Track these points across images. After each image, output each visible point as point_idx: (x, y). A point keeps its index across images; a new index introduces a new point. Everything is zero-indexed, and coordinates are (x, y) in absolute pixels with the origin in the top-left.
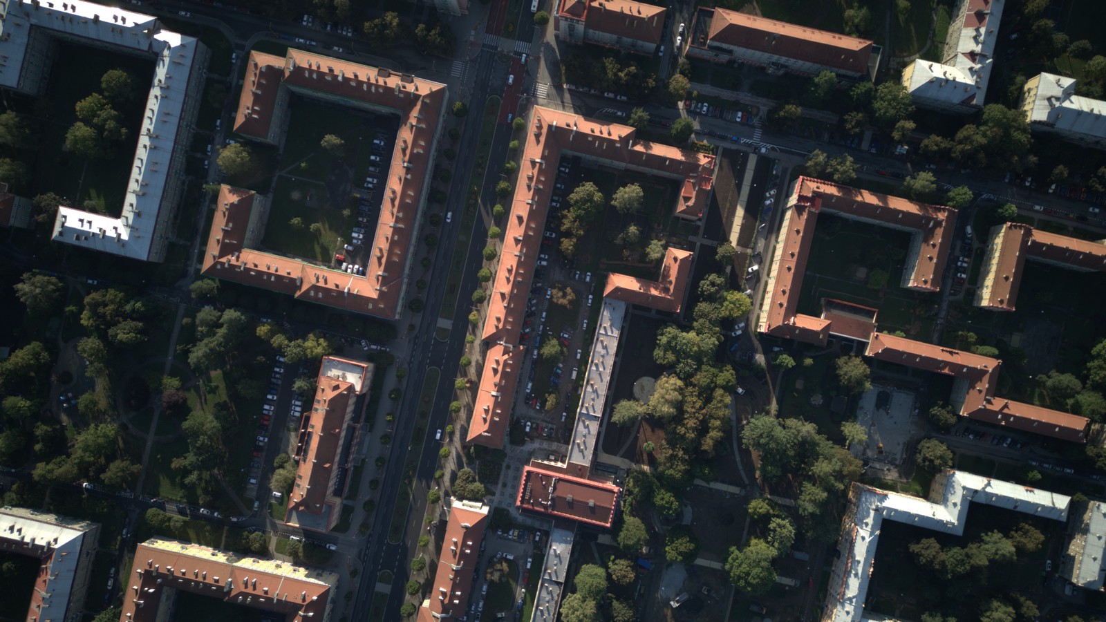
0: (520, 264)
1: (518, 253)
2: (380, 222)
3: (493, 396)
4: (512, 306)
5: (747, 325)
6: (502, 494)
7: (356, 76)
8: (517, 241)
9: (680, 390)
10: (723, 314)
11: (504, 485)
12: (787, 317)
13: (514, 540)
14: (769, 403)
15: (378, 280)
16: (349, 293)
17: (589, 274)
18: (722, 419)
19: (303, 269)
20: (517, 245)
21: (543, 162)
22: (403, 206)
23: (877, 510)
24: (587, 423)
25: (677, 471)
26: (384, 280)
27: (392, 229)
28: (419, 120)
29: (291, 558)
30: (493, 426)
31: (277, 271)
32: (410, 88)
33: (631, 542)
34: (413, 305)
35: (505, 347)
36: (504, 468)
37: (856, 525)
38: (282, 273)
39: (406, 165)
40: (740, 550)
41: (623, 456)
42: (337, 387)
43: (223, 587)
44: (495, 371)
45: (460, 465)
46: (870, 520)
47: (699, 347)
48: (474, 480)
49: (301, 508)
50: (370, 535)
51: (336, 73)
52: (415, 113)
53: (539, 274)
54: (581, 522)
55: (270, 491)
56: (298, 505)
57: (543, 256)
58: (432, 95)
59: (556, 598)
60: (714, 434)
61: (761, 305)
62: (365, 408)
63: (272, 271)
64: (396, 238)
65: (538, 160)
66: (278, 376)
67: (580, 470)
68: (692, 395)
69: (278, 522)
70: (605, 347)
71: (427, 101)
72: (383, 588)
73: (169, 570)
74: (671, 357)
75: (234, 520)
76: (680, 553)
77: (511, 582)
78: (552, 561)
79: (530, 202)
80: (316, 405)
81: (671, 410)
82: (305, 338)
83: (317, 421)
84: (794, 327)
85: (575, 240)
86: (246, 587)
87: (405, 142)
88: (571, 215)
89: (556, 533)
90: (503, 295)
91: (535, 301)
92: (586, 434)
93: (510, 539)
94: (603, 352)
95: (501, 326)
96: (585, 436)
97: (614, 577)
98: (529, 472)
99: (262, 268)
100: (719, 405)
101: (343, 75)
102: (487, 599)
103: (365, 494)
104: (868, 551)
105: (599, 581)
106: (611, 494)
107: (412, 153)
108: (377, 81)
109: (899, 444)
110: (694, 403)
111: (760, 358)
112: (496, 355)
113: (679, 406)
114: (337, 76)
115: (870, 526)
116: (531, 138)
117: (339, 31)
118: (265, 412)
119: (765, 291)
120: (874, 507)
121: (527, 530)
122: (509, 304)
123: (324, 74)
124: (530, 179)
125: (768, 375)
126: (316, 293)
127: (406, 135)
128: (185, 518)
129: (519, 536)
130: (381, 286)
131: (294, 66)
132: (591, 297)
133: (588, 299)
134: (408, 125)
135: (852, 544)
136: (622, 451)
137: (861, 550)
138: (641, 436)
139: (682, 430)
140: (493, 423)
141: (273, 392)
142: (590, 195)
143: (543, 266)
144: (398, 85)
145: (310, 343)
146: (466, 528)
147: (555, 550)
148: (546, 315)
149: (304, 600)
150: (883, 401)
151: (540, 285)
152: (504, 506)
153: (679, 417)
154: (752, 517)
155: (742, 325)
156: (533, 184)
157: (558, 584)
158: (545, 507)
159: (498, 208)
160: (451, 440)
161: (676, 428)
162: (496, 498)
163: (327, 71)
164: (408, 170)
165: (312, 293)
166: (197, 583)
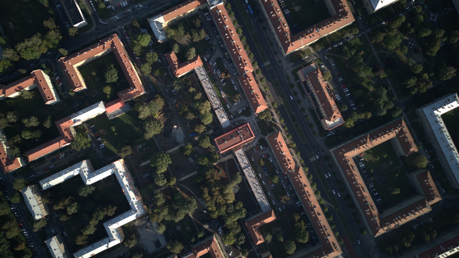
0: (308, 200)
1: (312, 203)
2: (361, 178)
3: (283, 152)
4: (300, 185)
5: (218, 234)
6: (253, 121)
7: (405, 218)
8: (315, 207)
9: (226, 200)
10: (231, 234)
11: (254, 124)
12: (211, 249)
13: (238, 110)
14: (193, 216)
15: (348, 160)
16: (354, 149)
17: (281, 211)
18: (207, 202)
19: (373, 145)
20: (314, 205)
21: (326, 238)
22: (358, 189)
23: (136, 211)
24: (246, 165)
25: (208, 174)
26: (346, 162)
27: (356, 179)
28: (375, 220)
29: (303, 50)
30: (276, 142)
31: (381, 138)
32: (386, 228)
33: (205, 140)
34: (328, 158)
35: (292, 170)
36: (259, 129)
37: (139, 201)
38: (379, 139)
39: (368, 203)
40: (169, 164)
41: (225, 162)
42: (334, 117)
43: (319, 29)
44: (289, 160)
45: (273, 119)
46: (136, 206)
47: (232, 218)
48: (266, 118)
49: (316, 72)
50: (284, 76)
51: (412, 215)
52: (378, 221)
53: (296, 199)
54: (224, 134)
55: (326, 66)
56: (317, 73)
57: (300, 205)
58: (377, 231)
59: (213, 104)
60: (207, 195)
61: (219, 244)
62: (317, 114)
63: (382, 137)
64: (353, 178)
65: (328, 237)
66: (352, 103)
67: (237, 149)
68: (222, 202)
69: (316, 58)
70: (259, 193)
71: (377, 228)
72: (267, 63)
73: (340, 21)
74: (238, 208)
75: (330, 48)
76: (187, 149)
77: (229, 96)
78: (223, 114)
79: (321, 222)
80: (336, 107)
81: (226, 192)
82: (354, 123)
83: (332, 102)
84: (206, 247)
85: (296, 221)
86: (313, 35)
87: (374, 210)
88: (304, 228)
89: (228, 124)
90: (305, 186)
91: (291, 188)
92: (243, 161)
93: (240, 109)
94: (258, 191)
95: (299, 176)
96: (243, 160)
97: (201, 125)
98: (253, 136)
99: (386, 135)
100: (212, 205)
101: (409, 216)
102: (232, 86)
103: (296, 88)
104: (129, 196)
105: (206, 121)
106: (222, 149)
107: (369, 208)
108: (398, 222)
109: (142, 234)
110: (220, 200)
111: (206, 227)
112: (292, 166)
113: (224, 195)
114: (411, 214)
115: (134, 204)
116: (336, 242)
117: (418, 225)
118: (347, 88)
119: (222, 249)
120: (138, 211)
121: (237, 115)
122: (302, 185)
123: (416, 211)
124: (326, 229)
125: (200, 223)
126: (363, 141)
127: (375, 212)
128: (345, 37)
129: (237, 112)
130: (346, 159)
131: (426, 206)
132: (274, 204)
133: (275, 203)
134: (377, 216)
135: (136, 194)
136: (226, 163)
137: (132, 194)
138: (224, 172)
139: (218, 188)
140: (277, 143)
141: (349, 97)
142: (304, 239)
143: (297, 201)
144: (390, 226)
145: (352, 124)
146: (259, 106)
147: (225, 118)
148: (284, 187)
149: (292, 45)
150: (157, 243)
151: (293, 195)
152: (249, 118)
153: (221, 192)
154: (172, 177)
155: (220, 233)
156: (324, 228)
157: (216, 109)
158: (239, 130)
159: (326, 210)
160: (281, 124)
161: (220, 188)
162: (254, 118)
163: (416, 213)
164: (366, 202)
165: (365, 140)
166: (328, 24)
